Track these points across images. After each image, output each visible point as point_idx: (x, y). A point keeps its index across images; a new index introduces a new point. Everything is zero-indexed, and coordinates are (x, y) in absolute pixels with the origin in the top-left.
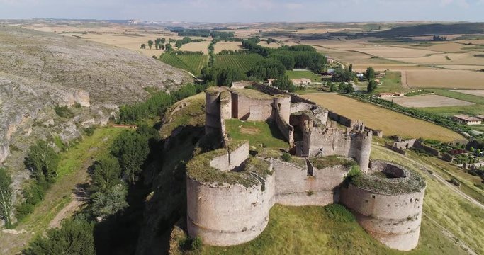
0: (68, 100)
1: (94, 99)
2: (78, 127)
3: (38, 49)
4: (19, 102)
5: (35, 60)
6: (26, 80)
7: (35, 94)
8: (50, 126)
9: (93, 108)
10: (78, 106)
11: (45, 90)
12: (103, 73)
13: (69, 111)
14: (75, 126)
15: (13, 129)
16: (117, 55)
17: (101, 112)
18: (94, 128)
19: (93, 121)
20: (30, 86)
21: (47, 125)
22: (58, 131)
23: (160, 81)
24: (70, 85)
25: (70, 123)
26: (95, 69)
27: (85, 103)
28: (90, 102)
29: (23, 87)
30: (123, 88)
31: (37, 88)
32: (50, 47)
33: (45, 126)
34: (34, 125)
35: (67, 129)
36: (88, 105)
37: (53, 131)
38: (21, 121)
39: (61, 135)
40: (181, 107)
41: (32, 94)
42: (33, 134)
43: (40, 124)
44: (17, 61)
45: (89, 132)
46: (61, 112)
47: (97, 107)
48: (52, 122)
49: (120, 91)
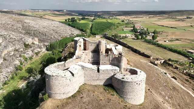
0: (29, 41)
1: (40, 41)
2: (32, 52)
3: (21, 21)
4: (9, 42)
5: (19, 25)
6: (14, 33)
8: (21, 51)
9: (39, 45)
10: (33, 43)
11: (21, 37)
12: (45, 31)
13: (30, 45)
14: (31, 51)
15: (5, 52)
16: (52, 24)
17: (42, 46)
18: (39, 52)
19: (39, 50)
20: (14, 35)
21: (20, 51)
22: (24, 53)
23: (68, 34)
24: (31, 36)
25: (29, 50)
26: (42, 29)
27: (36, 42)
28: (39, 42)
29: (11, 36)
30: (53, 37)
31: (18, 36)
32: (26, 21)
33: (19, 51)
34: (14, 51)
35: (28, 52)
36: (38, 43)
37: (22, 53)
39: (25, 55)
40: (70, 45)
41: (15, 39)
42: (14, 54)
43: (17, 50)
44: (12, 26)
45: (37, 54)
46: (27, 46)
47: (42, 44)
48: (22, 50)
49: (51, 38)
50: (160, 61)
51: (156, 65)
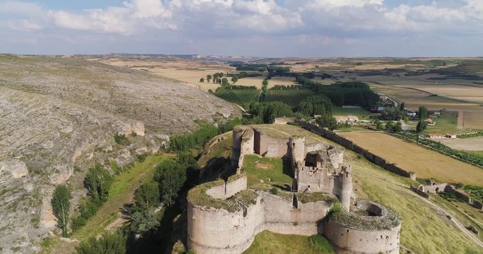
0: (126, 129)
1: (149, 129)
2: (132, 154)
3: (108, 84)
4: (86, 130)
5: (104, 93)
6: (94, 111)
7: (100, 124)
8: (109, 151)
9: (146, 137)
10: (134, 135)
11: (108, 121)
12: (158, 106)
13: (126, 139)
14: (129, 153)
15: (78, 153)
16: (173, 90)
17: (153, 141)
18: (146, 155)
19: (145, 149)
20: (96, 117)
21: (107, 150)
22: (115, 156)
23: (210, 114)
24: (130, 116)
25: (125, 150)
26: (153, 103)
27: (141, 133)
28: (145, 132)
29: (90, 118)
30: (175, 120)
31: (102, 119)
32: (118, 83)
33: (105, 152)
34: (96, 151)
35: (123, 155)
36: (143, 134)
37: (110, 156)
38: (86, 146)
39: (117, 160)
40: (219, 140)
41: (97, 124)
42: (94, 158)
43: (100, 149)
44: (90, 94)
45: (141, 158)
46: (120, 140)
47: (151, 136)
48: (111, 149)
49: (172, 122)
50: (436, 186)
51: (425, 195)
